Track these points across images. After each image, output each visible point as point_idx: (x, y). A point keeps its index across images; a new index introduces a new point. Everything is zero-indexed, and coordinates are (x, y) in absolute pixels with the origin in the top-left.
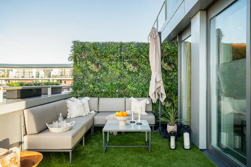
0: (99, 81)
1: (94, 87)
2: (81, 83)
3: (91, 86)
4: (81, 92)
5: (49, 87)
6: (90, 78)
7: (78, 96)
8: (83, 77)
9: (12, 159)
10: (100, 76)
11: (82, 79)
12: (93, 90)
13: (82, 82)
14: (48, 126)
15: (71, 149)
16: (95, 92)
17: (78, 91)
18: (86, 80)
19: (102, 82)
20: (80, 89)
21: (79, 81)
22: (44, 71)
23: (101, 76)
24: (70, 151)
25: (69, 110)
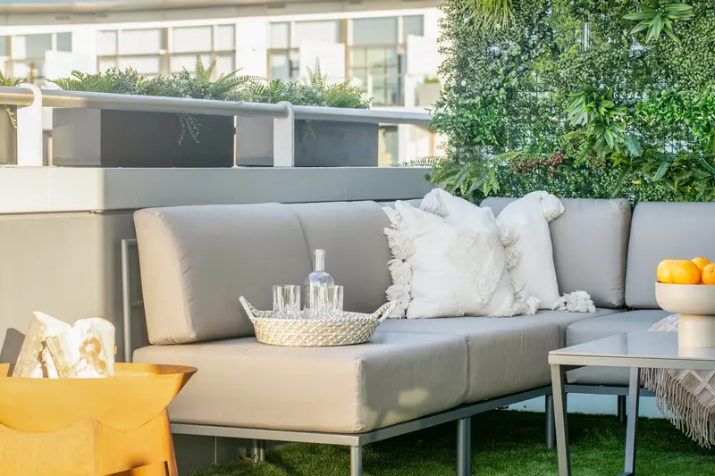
0: (643, 72)
1: (601, 124)
2: (510, 91)
3: (579, 113)
4: (507, 158)
5: (282, 114)
6: (572, 50)
7: (486, 191)
8: (524, 44)
9: (86, 343)
10: (645, 32)
11: (512, 58)
12: (593, 140)
13: (514, 82)
14: (251, 317)
15: (355, 434)
16: (602, 155)
17: (486, 153)
18: (540, 66)
19: (662, 82)
20: (501, 139)
21: (494, 73)
22: (342, 36)
23: (655, 33)
24: (354, 442)
25: (396, 268)
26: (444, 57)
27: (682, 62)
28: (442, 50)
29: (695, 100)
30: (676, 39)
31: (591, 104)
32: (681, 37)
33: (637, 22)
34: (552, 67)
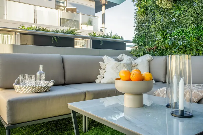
0: (174, 25)
1: (164, 38)
2: (146, 33)
3: (160, 36)
6: (159, 22)
10: (175, 15)
16: (164, 46)
21: (143, 29)
23: (177, 15)
25: (101, 71)
26: (135, 27)
27: (184, 21)
28: (134, 26)
29: (187, 30)
30: (183, 15)
31: (162, 34)
32: (184, 15)
33: (173, 12)
34: (154, 27)
